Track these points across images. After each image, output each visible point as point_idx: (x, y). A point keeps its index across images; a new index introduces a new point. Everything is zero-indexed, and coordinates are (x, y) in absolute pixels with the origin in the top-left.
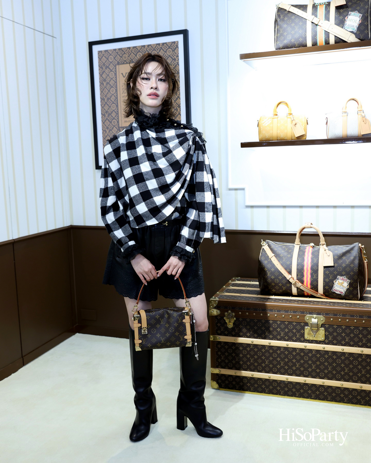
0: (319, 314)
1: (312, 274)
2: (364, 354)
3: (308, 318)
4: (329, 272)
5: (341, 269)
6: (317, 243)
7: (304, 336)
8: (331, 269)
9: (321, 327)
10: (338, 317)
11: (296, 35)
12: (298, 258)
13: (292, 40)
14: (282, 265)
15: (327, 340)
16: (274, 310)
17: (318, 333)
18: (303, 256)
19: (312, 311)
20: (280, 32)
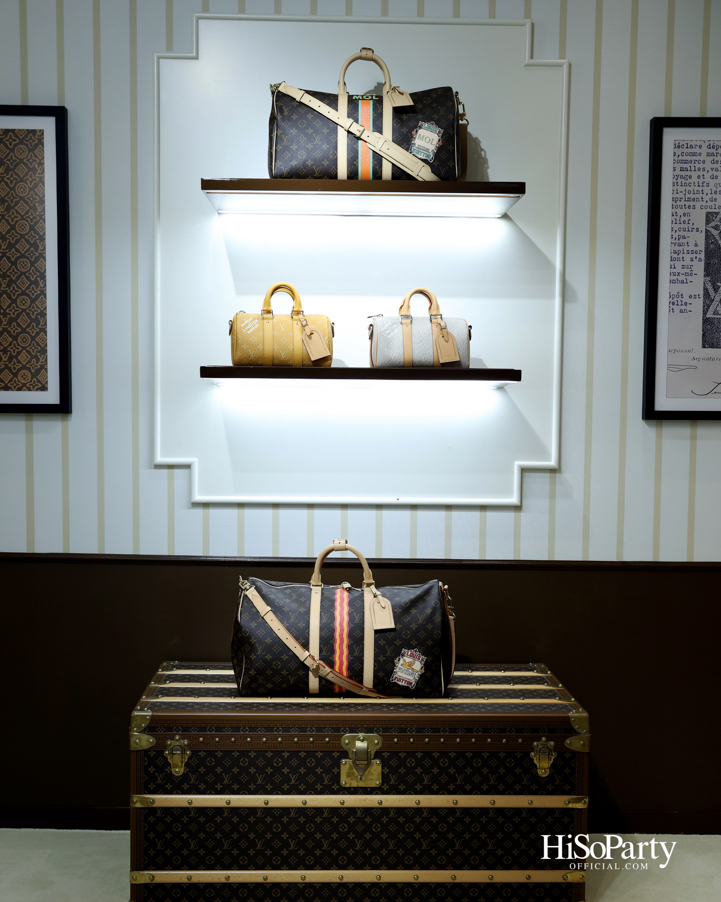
0: (369, 730)
1: (350, 648)
2: (458, 808)
3: (347, 741)
4: (385, 642)
5: (408, 634)
6: (358, 583)
7: (340, 780)
8: (388, 634)
9: (374, 759)
10: (409, 733)
11: (316, 153)
12: (322, 614)
13: (308, 161)
14: (289, 629)
15: (385, 785)
16: (275, 728)
17: (369, 772)
18: (332, 610)
19: (355, 726)
20: (283, 143)
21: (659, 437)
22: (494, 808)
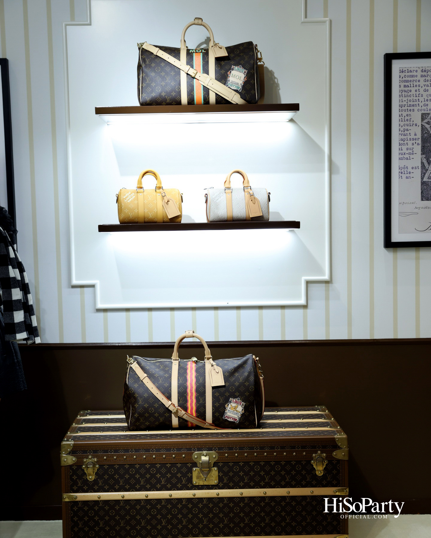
0: (210, 449)
1: (197, 398)
2: (267, 497)
3: (196, 457)
4: (218, 394)
5: (233, 389)
6: (201, 357)
7: (192, 481)
8: (221, 389)
9: (213, 467)
10: (235, 450)
11: (167, 88)
12: (179, 377)
13: (162, 93)
14: (158, 388)
15: (221, 483)
16: (151, 450)
17: (210, 475)
18: (185, 375)
19: (201, 447)
20: (146, 82)
21: (395, 259)
22: (290, 496)
